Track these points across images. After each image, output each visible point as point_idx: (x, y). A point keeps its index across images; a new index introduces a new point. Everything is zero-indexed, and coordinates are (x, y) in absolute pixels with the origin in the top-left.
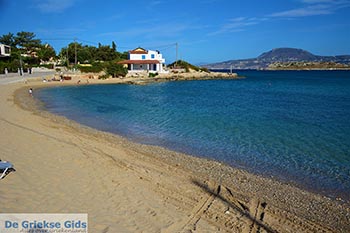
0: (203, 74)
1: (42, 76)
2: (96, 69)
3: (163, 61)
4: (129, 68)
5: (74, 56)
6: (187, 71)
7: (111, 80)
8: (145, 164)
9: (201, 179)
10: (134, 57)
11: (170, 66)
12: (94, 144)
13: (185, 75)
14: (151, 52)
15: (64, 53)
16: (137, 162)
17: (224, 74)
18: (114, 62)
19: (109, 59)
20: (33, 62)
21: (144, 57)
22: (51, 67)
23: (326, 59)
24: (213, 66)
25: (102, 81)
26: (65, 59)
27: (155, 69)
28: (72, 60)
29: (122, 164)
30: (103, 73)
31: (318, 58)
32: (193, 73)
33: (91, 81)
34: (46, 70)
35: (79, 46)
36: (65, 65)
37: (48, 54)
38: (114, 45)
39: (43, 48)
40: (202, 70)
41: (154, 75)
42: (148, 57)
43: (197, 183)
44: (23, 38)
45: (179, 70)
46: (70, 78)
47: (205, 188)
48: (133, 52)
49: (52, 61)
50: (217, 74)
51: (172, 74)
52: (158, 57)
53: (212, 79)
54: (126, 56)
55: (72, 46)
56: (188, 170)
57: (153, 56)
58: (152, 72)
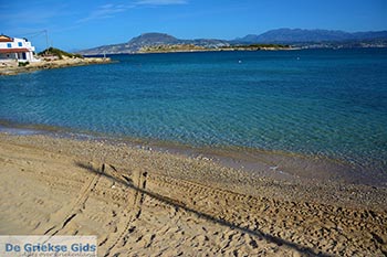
0: (77, 60)
3: (33, 49)
6: (61, 58)
8: (25, 156)
9: (86, 163)
11: (42, 54)
13: (59, 62)
14: (17, 40)
17: (98, 60)
21: (9, 45)
23: (187, 42)
24: (86, 51)
27: (24, 58)
31: (181, 41)
32: (66, 60)
40: (76, 57)
41: (24, 64)
42: (15, 45)
43: (81, 165)
45: (52, 58)
47: (90, 169)
50: (91, 59)
51: (44, 63)
52: (27, 45)
53: (86, 65)
56: (71, 155)
57: (20, 44)
58: (21, 61)
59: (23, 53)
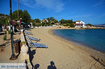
0: (96, 27)
1: (55, 27)
2: (67, 25)
3: (85, 24)
4: (75, 25)
5: (62, 22)
6: (91, 27)
7: (71, 28)
8: (78, 50)
9: (93, 56)
10: (77, 23)
11: (86, 25)
12: (66, 44)
13: (90, 28)
14: (81, 22)
15: (60, 22)
16: (76, 49)
17: (102, 28)
18: (72, 24)
19: (71, 23)
20: (53, 24)
21: (79, 23)
22: (57, 25)
24: (98, 25)
25: (68, 28)
26: (60, 23)
27: (82, 26)
28: (62, 23)
29: (72, 49)
30: (69, 26)
32: (93, 27)
33: (66, 28)
34: (56, 25)
35: (63, 20)
36: (60, 24)
37: (56, 22)
38: (72, 20)
39: (55, 20)
41: (82, 27)
42: (81, 23)
43: (92, 57)
44: (51, 19)
45: (89, 26)
46: (61, 28)
47: (95, 58)
48: (77, 21)
49: (57, 23)
50: (99, 28)
51: (87, 27)
52: (83, 23)
53: (98, 29)
54: (75, 22)
55: (62, 20)
56: (90, 53)
57: (82, 23)
58: (81, 26)
59: (82, 25)
